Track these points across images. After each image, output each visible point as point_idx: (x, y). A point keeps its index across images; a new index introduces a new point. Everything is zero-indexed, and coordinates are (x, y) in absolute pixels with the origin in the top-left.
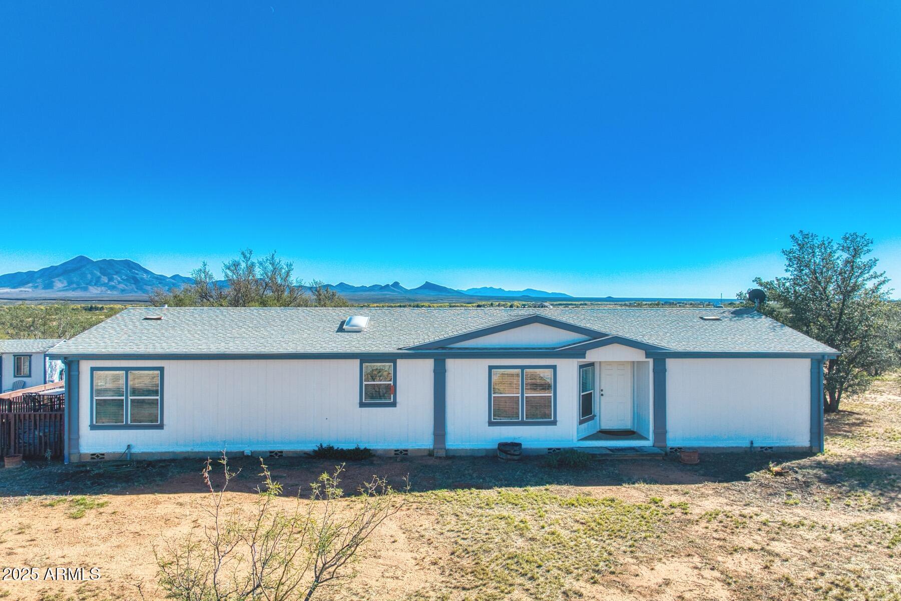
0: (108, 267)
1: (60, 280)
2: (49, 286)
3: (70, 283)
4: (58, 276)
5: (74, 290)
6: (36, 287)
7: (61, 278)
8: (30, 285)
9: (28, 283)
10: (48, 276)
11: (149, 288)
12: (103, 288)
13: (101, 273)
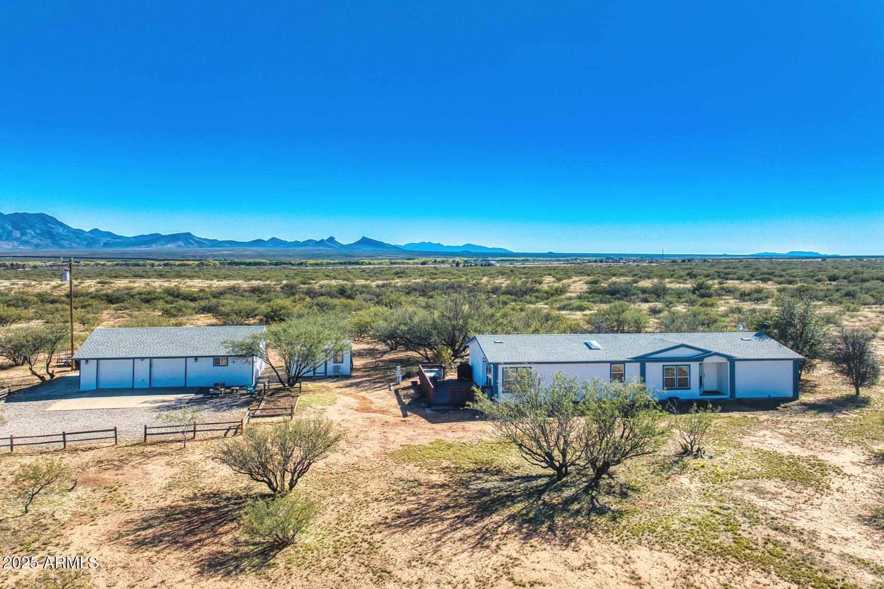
0: (20, 221)
11: (66, 243)
12: (15, 243)
13: (13, 227)
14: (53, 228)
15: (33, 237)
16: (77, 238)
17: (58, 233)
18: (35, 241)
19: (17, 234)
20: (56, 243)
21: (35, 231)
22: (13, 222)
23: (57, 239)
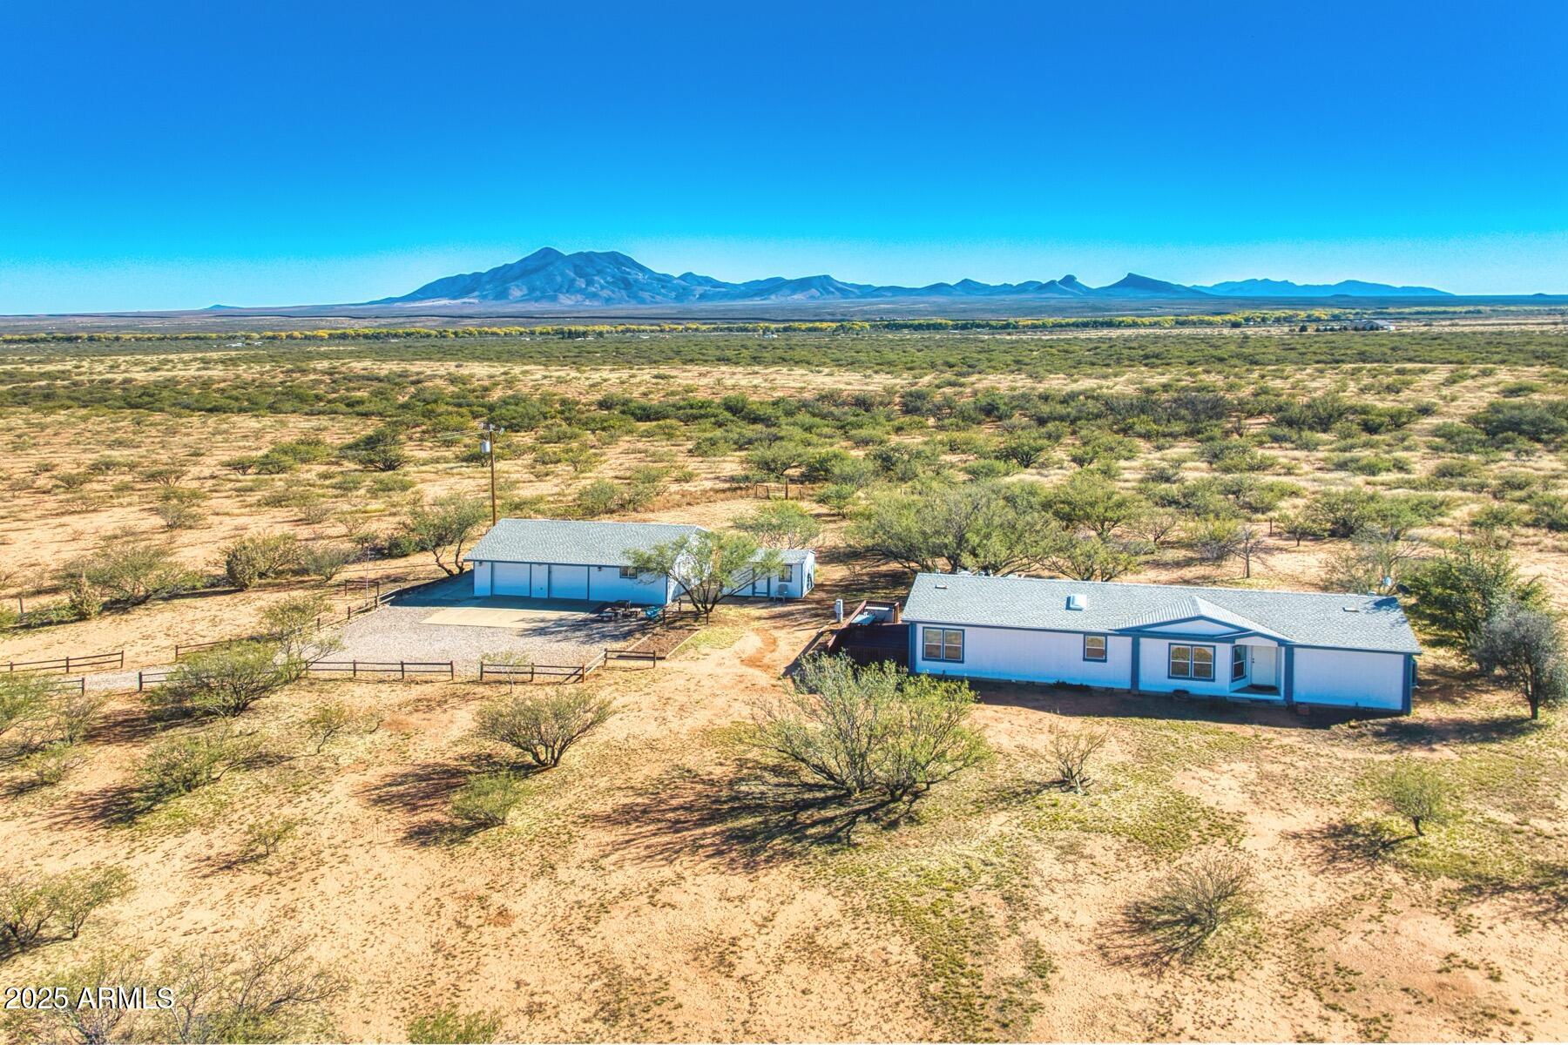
0: (586, 264)
1: (517, 286)
2: (502, 295)
3: (532, 290)
4: (516, 278)
5: (537, 300)
6: (484, 297)
7: (519, 282)
8: (476, 293)
9: (473, 290)
10: (499, 280)
11: (646, 295)
12: (579, 297)
13: (576, 273)
14: (629, 273)
15: (602, 288)
16: (663, 287)
17: (636, 281)
18: (605, 293)
19: (581, 283)
20: (634, 296)
21: (605, 279)
22: (575, 266)
23: (635, 289)
